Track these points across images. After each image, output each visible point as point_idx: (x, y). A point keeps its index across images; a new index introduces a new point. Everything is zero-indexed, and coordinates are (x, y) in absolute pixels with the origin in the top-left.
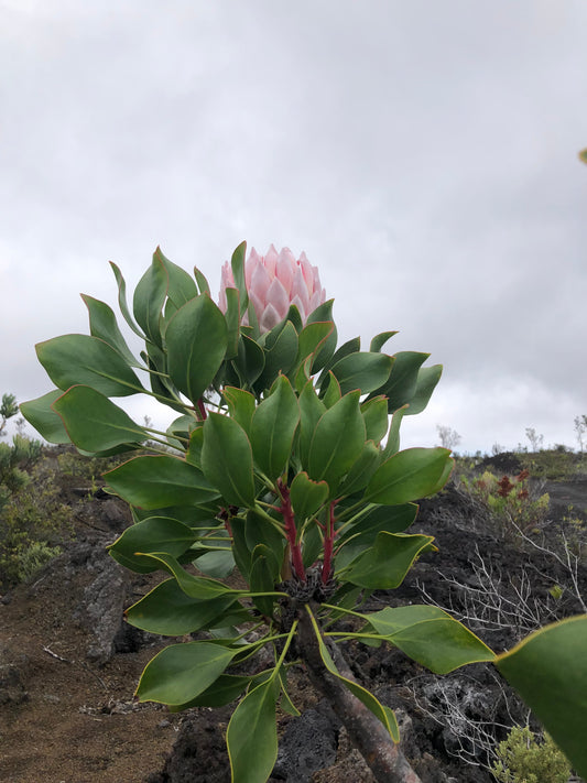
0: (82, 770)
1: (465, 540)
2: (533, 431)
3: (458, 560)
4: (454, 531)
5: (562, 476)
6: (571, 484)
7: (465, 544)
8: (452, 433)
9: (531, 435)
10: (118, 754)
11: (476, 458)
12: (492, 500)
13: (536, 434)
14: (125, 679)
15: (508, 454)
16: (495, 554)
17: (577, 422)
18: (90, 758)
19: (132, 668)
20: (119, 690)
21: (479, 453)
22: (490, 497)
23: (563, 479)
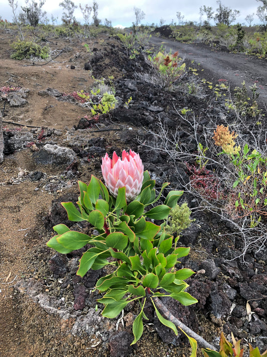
0: (11, 213)
1: (148, 87)
2: (180, 13)
3: (146, 97)
4: (144, 83)
5: (190, 40)
6: (194, 45)
7: (148, 89)
8: (141, 12)
9: (179, 16)
10: (23, 204)
11: (152, 27)
12: (161, 67)
13: (181, 15)
14: (12, 167)
15: (167, 26)
16: (161, 94)
17: (201, 9)
18: (11, 207)
19: (14, 162)
20: (11, 172)
21: (153, 24)
22: (161, 66)
23: (190, 42)
